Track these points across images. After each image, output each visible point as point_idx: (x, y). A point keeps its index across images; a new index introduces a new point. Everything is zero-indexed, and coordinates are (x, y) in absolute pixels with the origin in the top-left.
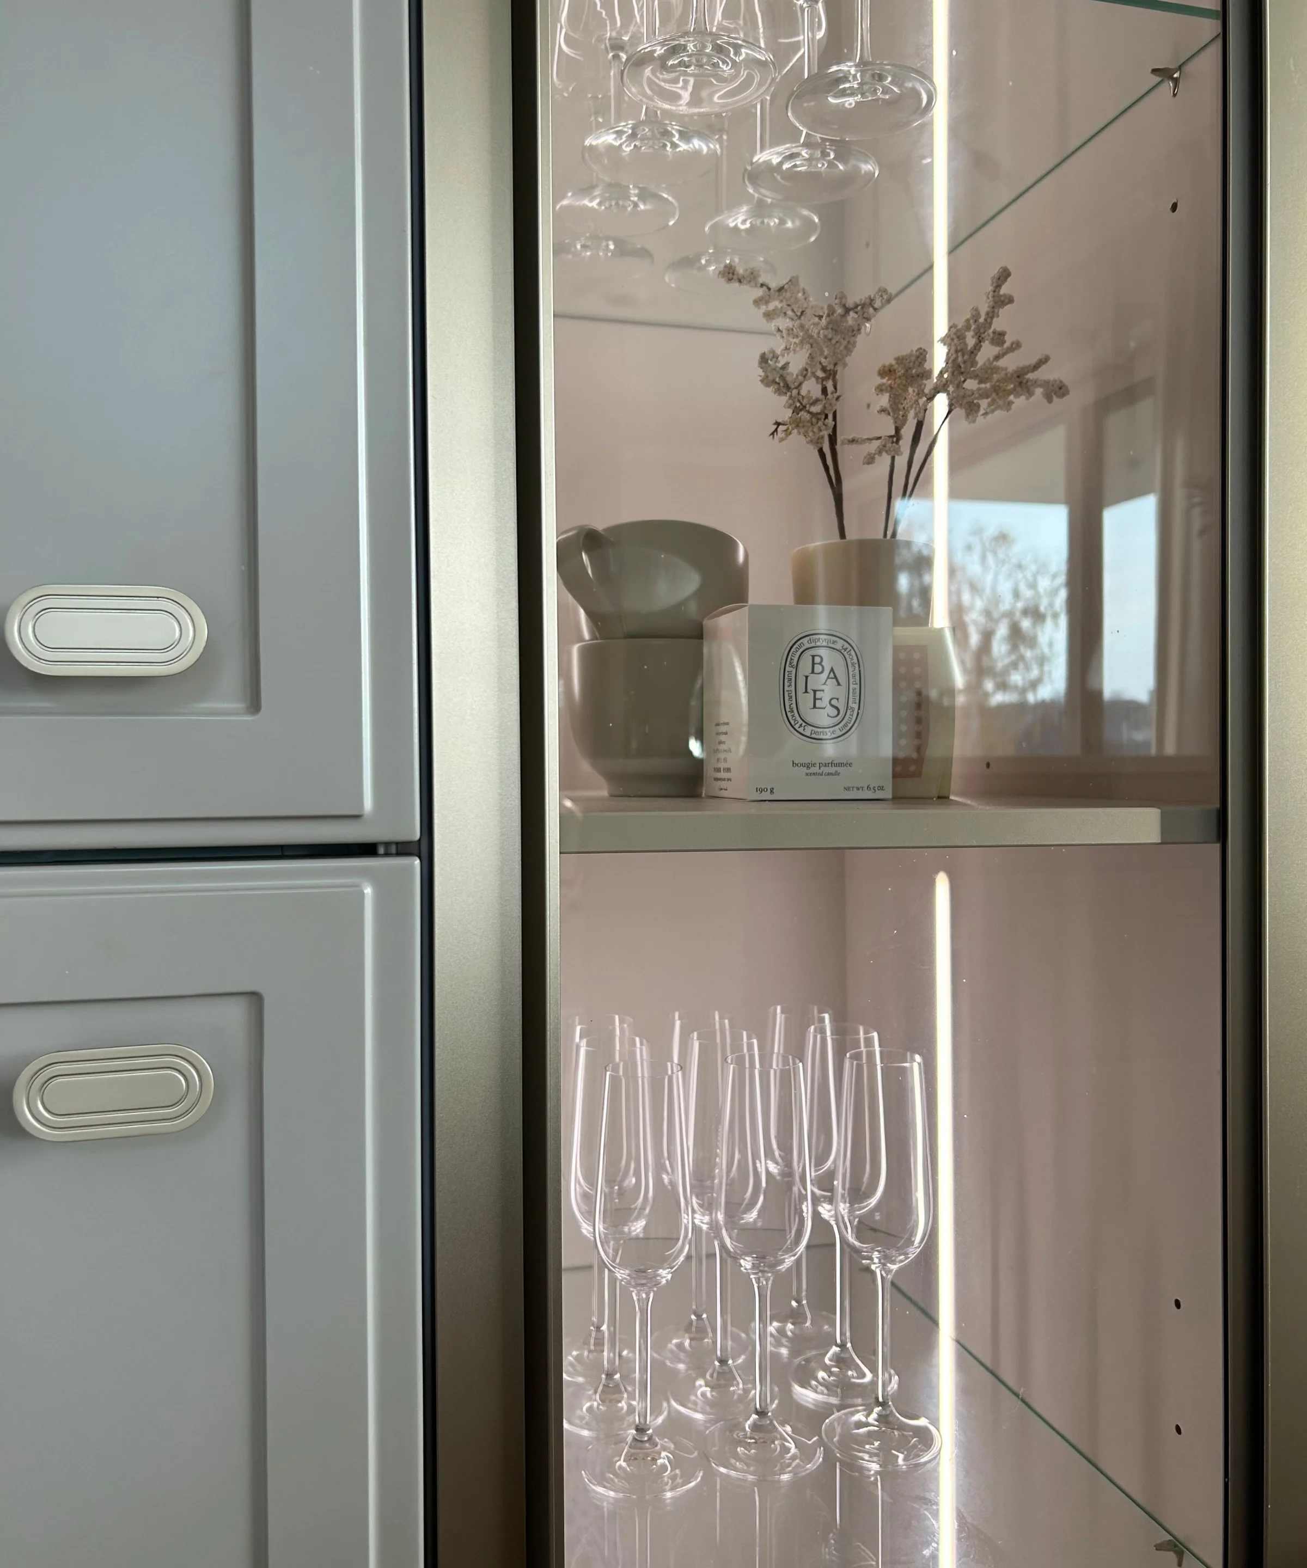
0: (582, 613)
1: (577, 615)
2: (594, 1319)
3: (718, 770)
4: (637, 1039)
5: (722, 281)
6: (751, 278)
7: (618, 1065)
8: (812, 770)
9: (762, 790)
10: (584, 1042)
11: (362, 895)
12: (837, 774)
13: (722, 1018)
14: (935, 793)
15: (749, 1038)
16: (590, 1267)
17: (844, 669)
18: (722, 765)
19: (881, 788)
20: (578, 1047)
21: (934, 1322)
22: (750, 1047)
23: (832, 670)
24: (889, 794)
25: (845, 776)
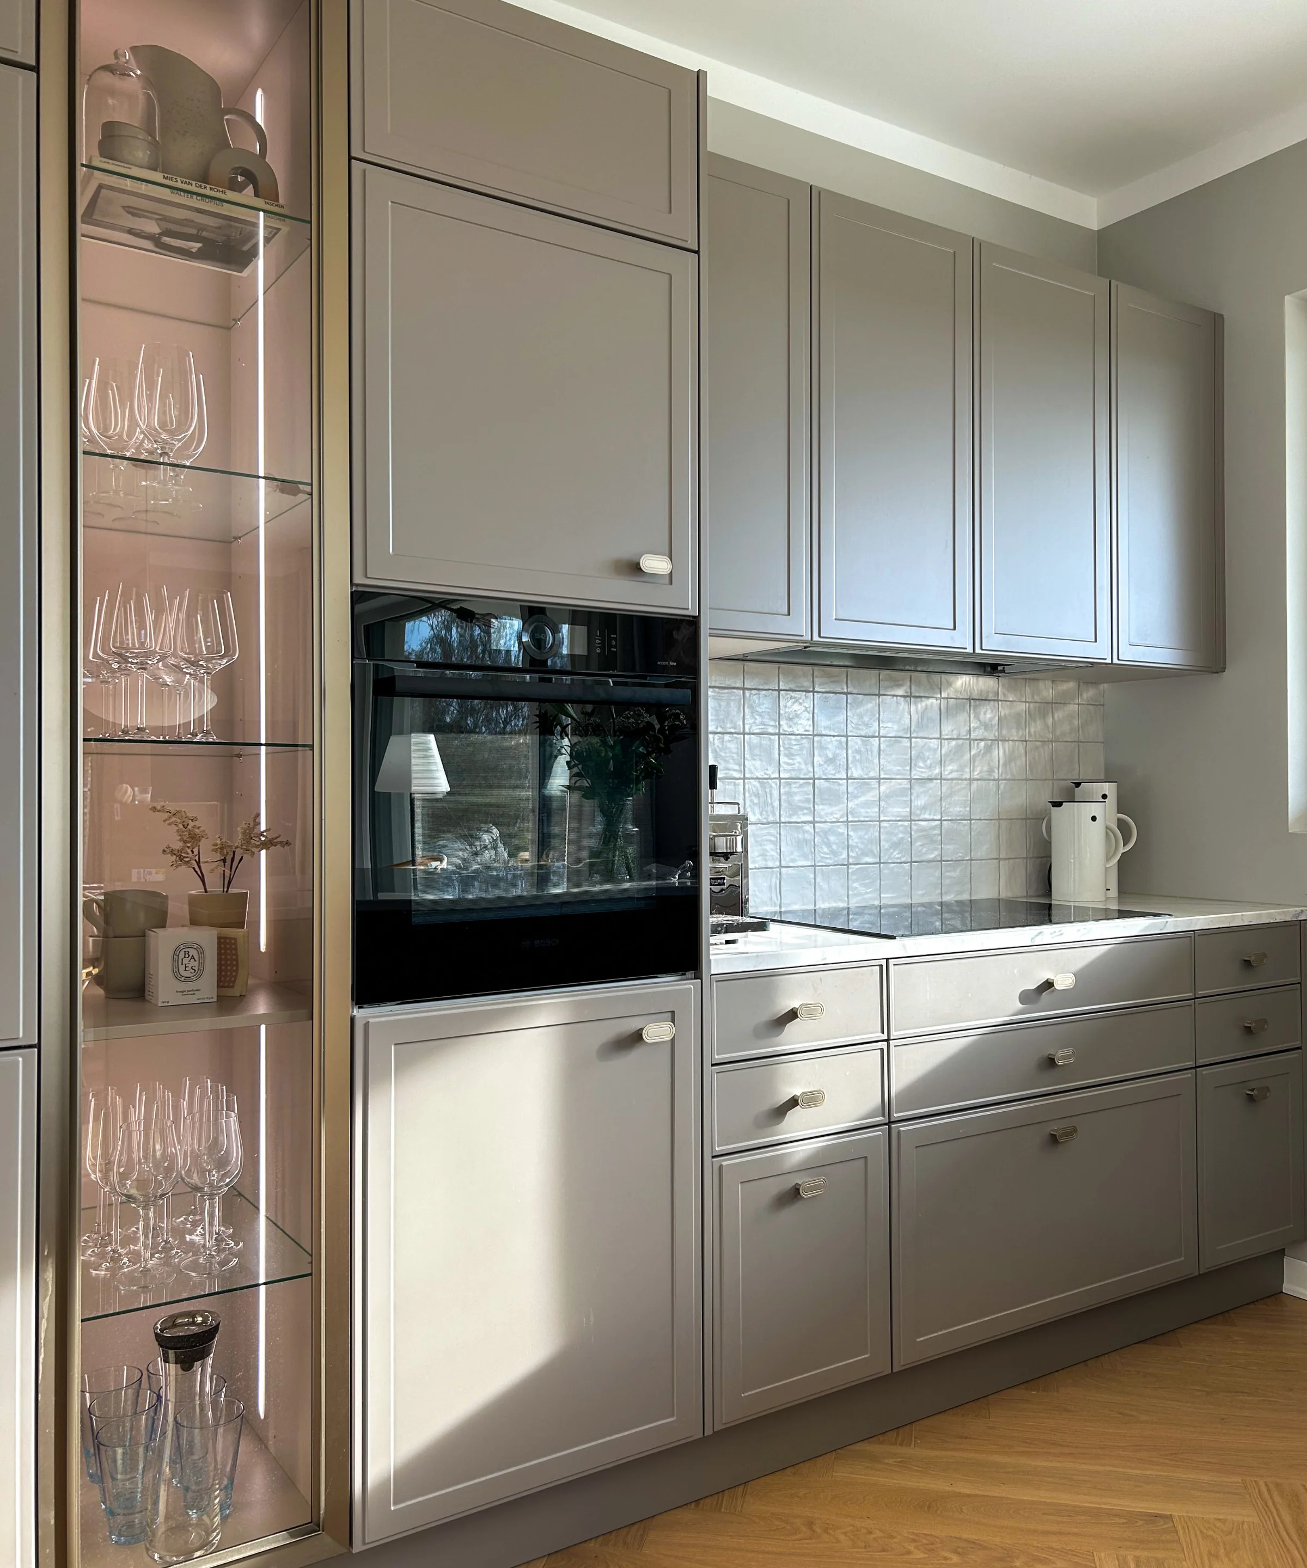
0: (95, 928)
1: (93, 929)
2: (98, 1221)
3: (149, 991)
4: (117, 1097)
5: (151, 812)
6: (162, 810)
7: (109, 1107)
8: (184, 993)
9: (164, 1002)
10: (93, 1099)
11: (19, 1061)
12: (194, 994)
13: (159, 1085)
14: (238, 995)
15: (168, 1093)
16: (96, 1207)
17: (197, 954)
18: (151, 990)
19: (212, 998)
20: (91, 1101)
21: (258, 1209)
22: (168, 1096)
23: (193, 956)
24: (215, 1000)
25: (198, 995)
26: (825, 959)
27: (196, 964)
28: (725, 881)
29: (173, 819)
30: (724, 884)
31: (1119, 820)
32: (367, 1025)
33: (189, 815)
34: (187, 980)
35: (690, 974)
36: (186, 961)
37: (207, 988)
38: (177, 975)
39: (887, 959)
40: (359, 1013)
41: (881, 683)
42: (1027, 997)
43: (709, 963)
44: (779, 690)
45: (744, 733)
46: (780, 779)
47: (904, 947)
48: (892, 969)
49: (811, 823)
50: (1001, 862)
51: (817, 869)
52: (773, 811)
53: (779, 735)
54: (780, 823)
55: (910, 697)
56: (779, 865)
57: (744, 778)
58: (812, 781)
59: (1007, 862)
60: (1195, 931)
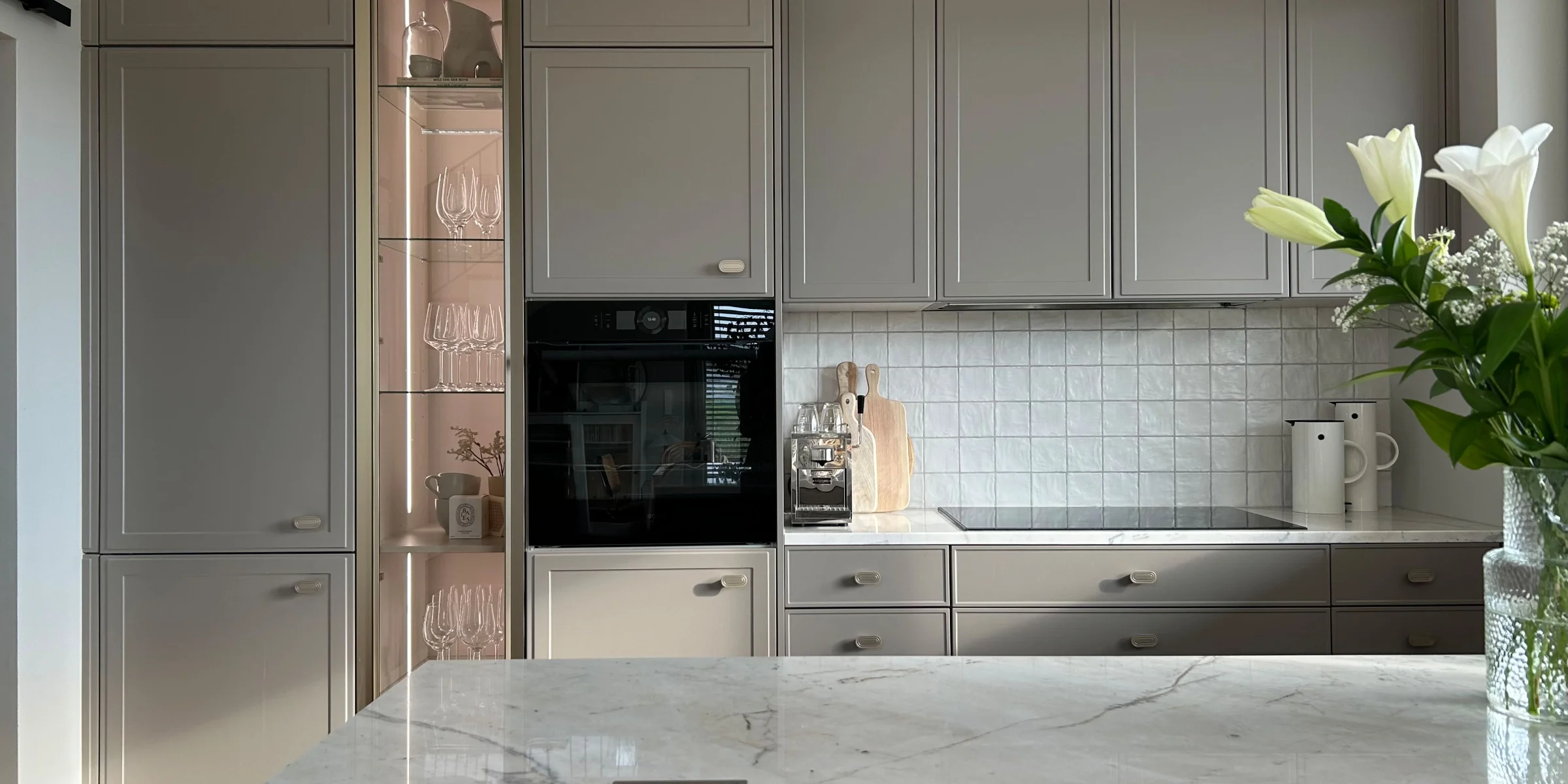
8: (463, 532)
9: (452, 537)
11: (344, 560)
12: (468, 533)
17: (470, 511)
19: (478, 536)
23: (467, 512)
24: (480, 537)
25: (470, 534)
26: (887, 541)
27: (469, 516)
28: (831, 481)
29: (463, 433)
30: (830, 483)
31: (1378, 438)
32: (533, 558)
33: (473, 431)
34: (464, 525)
35: (772, 544)
36: (464, 514)
37: (477, 529)
38: (459, 522)
39: (950, 546)
40: (531, 550)
41: (1103, 319)
42: (1106, 586)
43: (783, 537)
44: (994, 331)
45: (959, 367)
46: (995, 402)
47: (967, 537)
48: (955, 554)
49: (1028, 437)
50: (1250, 474)
51: (1034, 475)
52: (988, 427)
53: (994, 367)
54: (995, 437)
55: (1137, 330)
56: (993, 470)
57: (959, 402)
58: (1028, 403)
59: (1256, 474)
60: (1330, 544)
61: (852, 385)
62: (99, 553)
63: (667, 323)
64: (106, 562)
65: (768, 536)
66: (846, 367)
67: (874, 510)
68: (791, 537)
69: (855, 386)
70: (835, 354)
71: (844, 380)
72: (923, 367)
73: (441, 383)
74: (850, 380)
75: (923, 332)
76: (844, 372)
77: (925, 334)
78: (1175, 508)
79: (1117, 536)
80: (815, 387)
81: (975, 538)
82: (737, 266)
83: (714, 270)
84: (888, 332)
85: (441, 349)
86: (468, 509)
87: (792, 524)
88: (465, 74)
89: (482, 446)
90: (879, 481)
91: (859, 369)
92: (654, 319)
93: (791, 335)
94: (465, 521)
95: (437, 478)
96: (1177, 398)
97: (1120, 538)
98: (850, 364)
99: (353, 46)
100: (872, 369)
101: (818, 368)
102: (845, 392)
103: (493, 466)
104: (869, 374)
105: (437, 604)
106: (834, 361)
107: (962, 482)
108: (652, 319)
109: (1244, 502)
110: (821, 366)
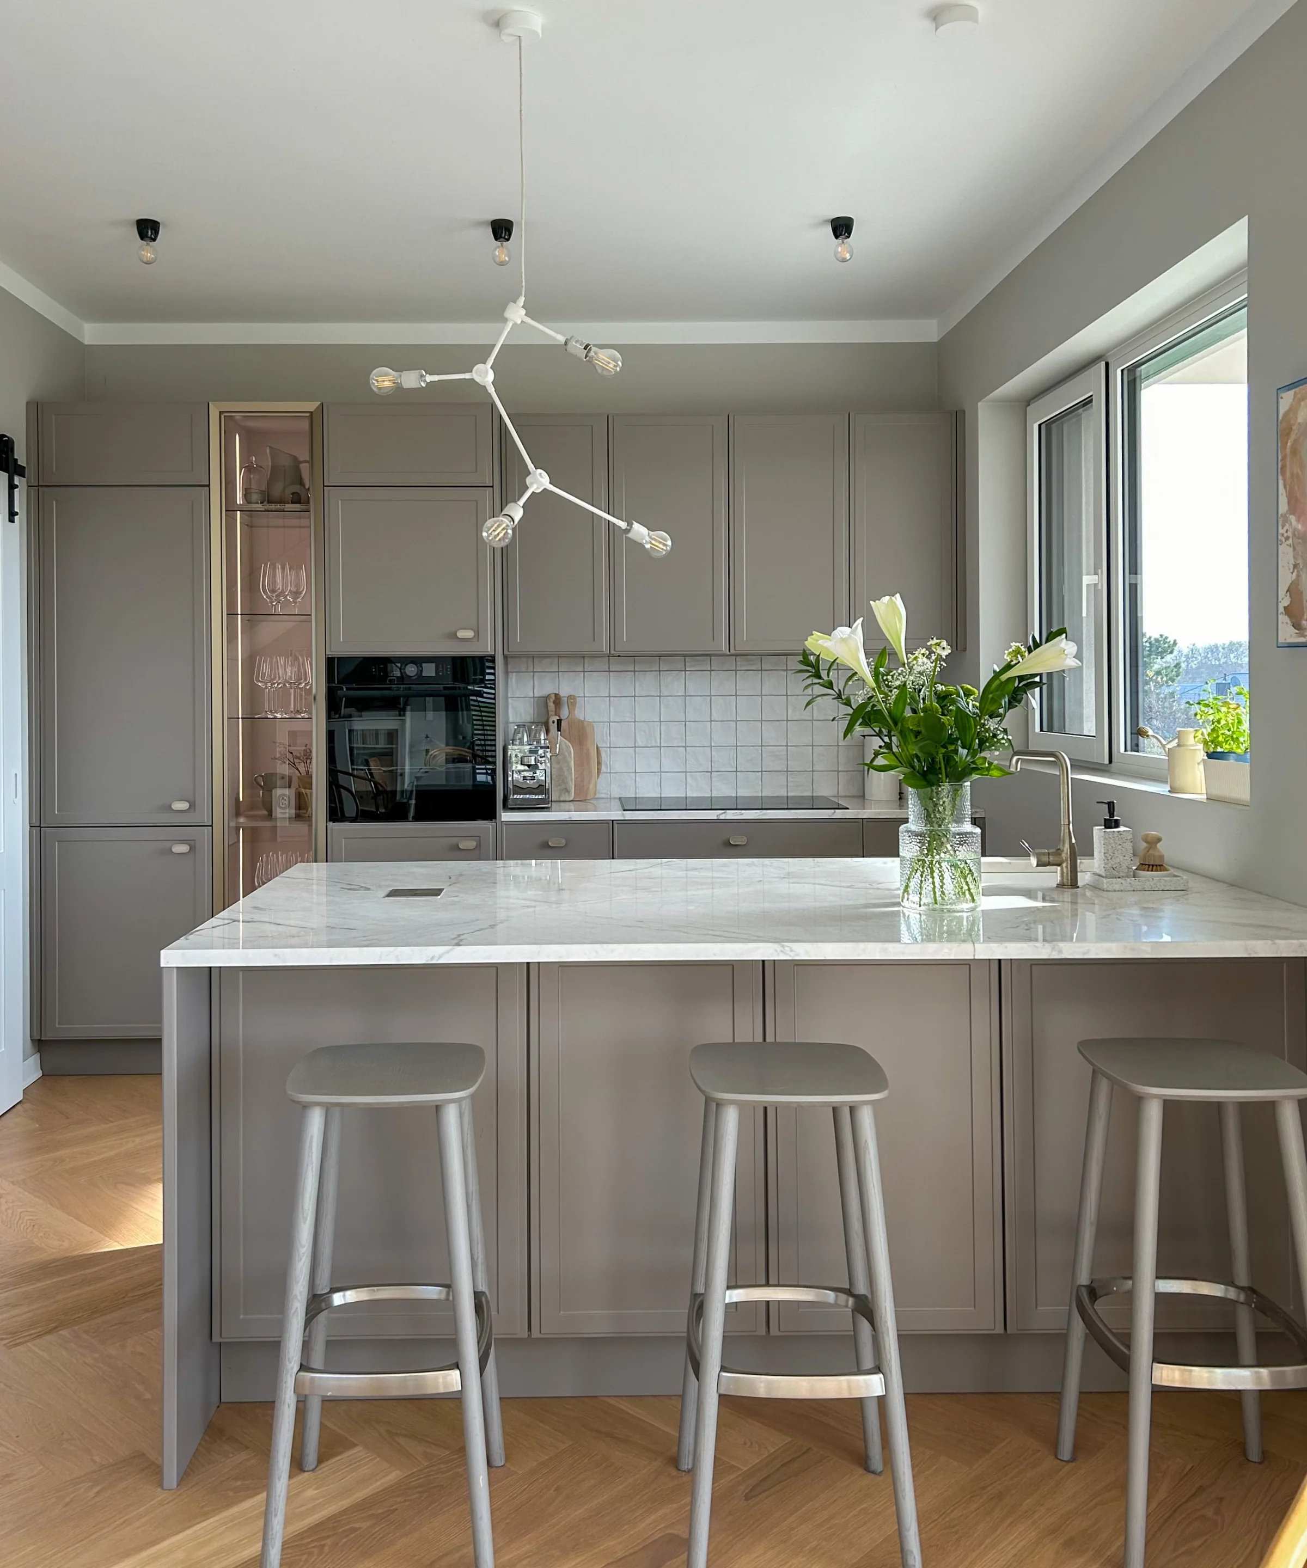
24: (294, 816)
25: (287, 814)
26: (571, 818)
27: (286, 802)
32: (332, 830)
34: (283, 808)
35: (490, 821)
36: (282, 801)
38: (279, 807)
39: (613, 821)
40: (330, 825)
43: (501, 815)
44: (660, 671)
45: (635, 696)
46: (660, 721)
47: (623, 815)
48: (616, 826)
49: (684, 747)
50: (840, 773)
51: (688, 774)
52: (656, 741)
53: (660, 696)
54: (660, 747)
55: (761, 670)
56: (659, 770)
57: (635, 722)
58: (684, 723)
59: (845, 773)
60: (863, 819)
61: (558, 709)
62: (40, 826)
63: (422, 671)
64: (45, 833)
65: (490, 814)
66: (553, 696)
67: (571, 799)
68: (506, 816)
69: (560, 710)
70: (545, 686)
71: (551, 705)
72: (609, 697)
73: (266, 712)
74: (556, 707)
75: (610, 671)
76: (552, 700)
77: (611, 673)
78: (787, 797)
79: (722, 813)
80: (532, 712)
81: (629, 816)
82: (469, 634)
83: (453, 636)
84: (584, 672)
85: (266, 688)
86: (285, 798)
87: (506, 807)
88: (281, 501)
89: (294, 754)
90: (576, 779)
91: (563, 699)
92: (413, 669)
93: (514, 674)
94: (283, 806)
95: (262, 776)
96: (789, 719)
97: (724, 815)
98: (556, 695)
99: (209, 486)
100: (572, 700)
101: (534, 697)
102: (552, 715)
103: (302, 768)
104: (569, 703)
105: (262, 862)
106: (545, 692)
107: (637, 779)
108: (411, 670)
109: (837, 792)
110: (536, 695)
